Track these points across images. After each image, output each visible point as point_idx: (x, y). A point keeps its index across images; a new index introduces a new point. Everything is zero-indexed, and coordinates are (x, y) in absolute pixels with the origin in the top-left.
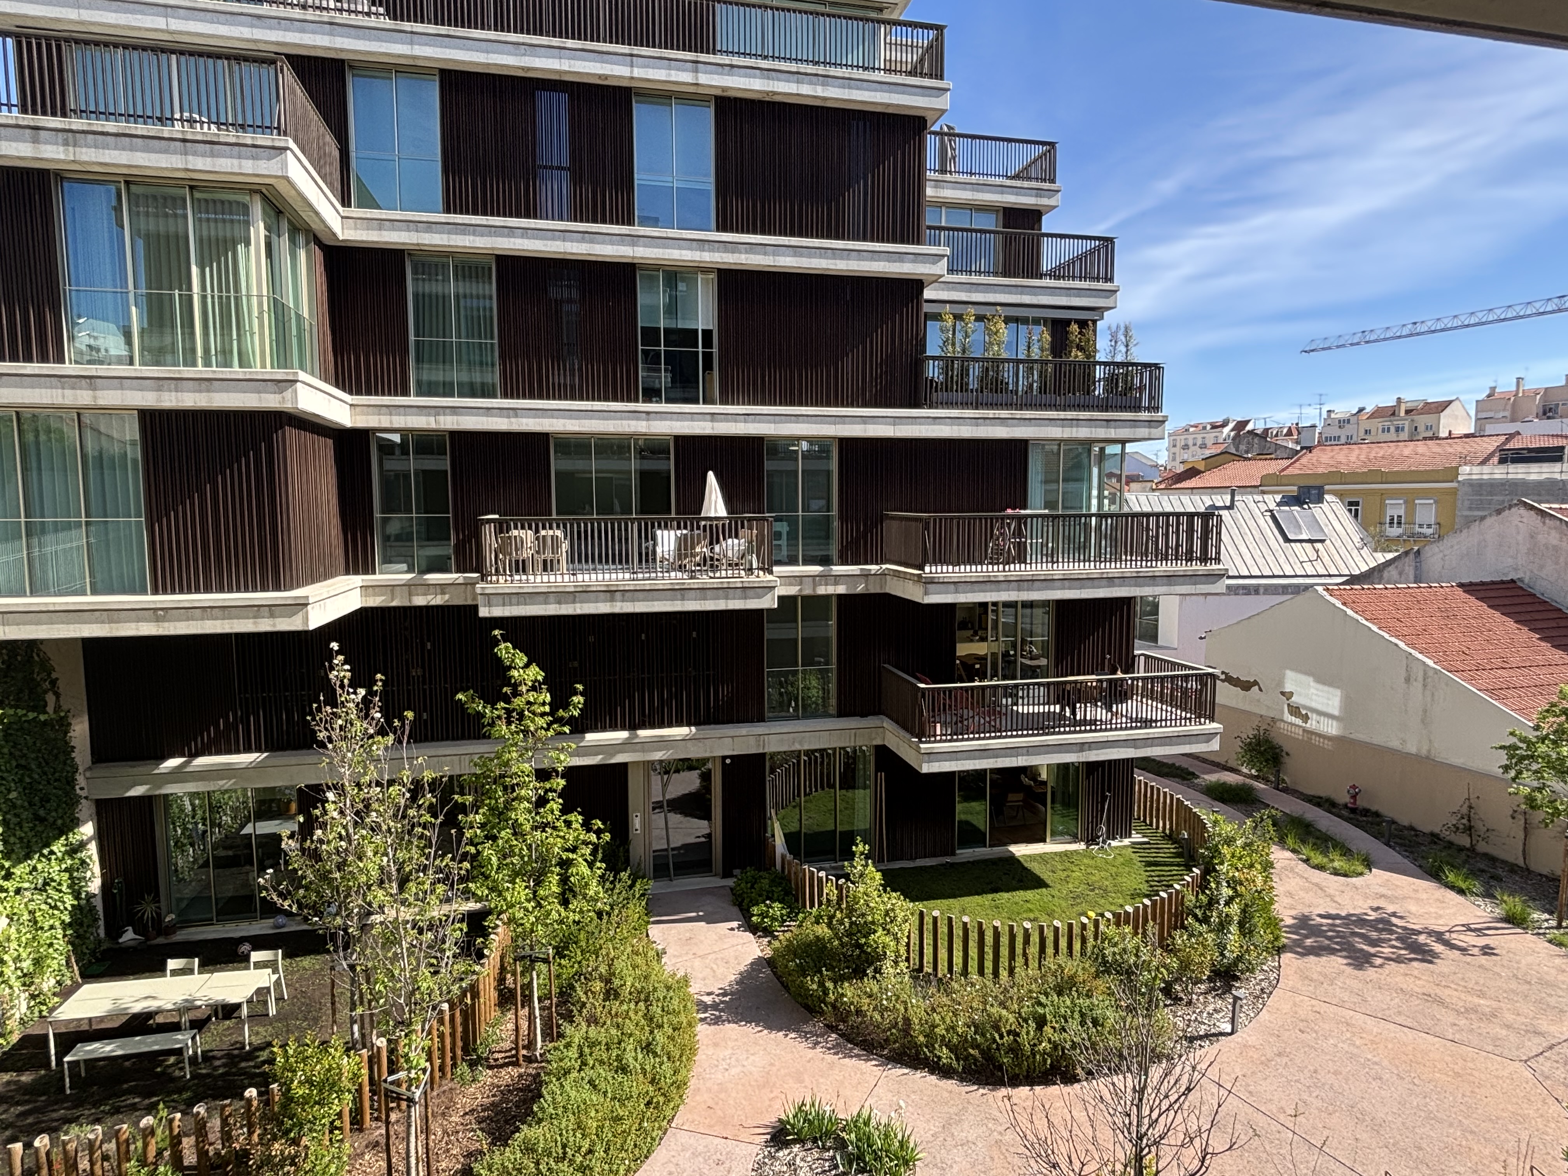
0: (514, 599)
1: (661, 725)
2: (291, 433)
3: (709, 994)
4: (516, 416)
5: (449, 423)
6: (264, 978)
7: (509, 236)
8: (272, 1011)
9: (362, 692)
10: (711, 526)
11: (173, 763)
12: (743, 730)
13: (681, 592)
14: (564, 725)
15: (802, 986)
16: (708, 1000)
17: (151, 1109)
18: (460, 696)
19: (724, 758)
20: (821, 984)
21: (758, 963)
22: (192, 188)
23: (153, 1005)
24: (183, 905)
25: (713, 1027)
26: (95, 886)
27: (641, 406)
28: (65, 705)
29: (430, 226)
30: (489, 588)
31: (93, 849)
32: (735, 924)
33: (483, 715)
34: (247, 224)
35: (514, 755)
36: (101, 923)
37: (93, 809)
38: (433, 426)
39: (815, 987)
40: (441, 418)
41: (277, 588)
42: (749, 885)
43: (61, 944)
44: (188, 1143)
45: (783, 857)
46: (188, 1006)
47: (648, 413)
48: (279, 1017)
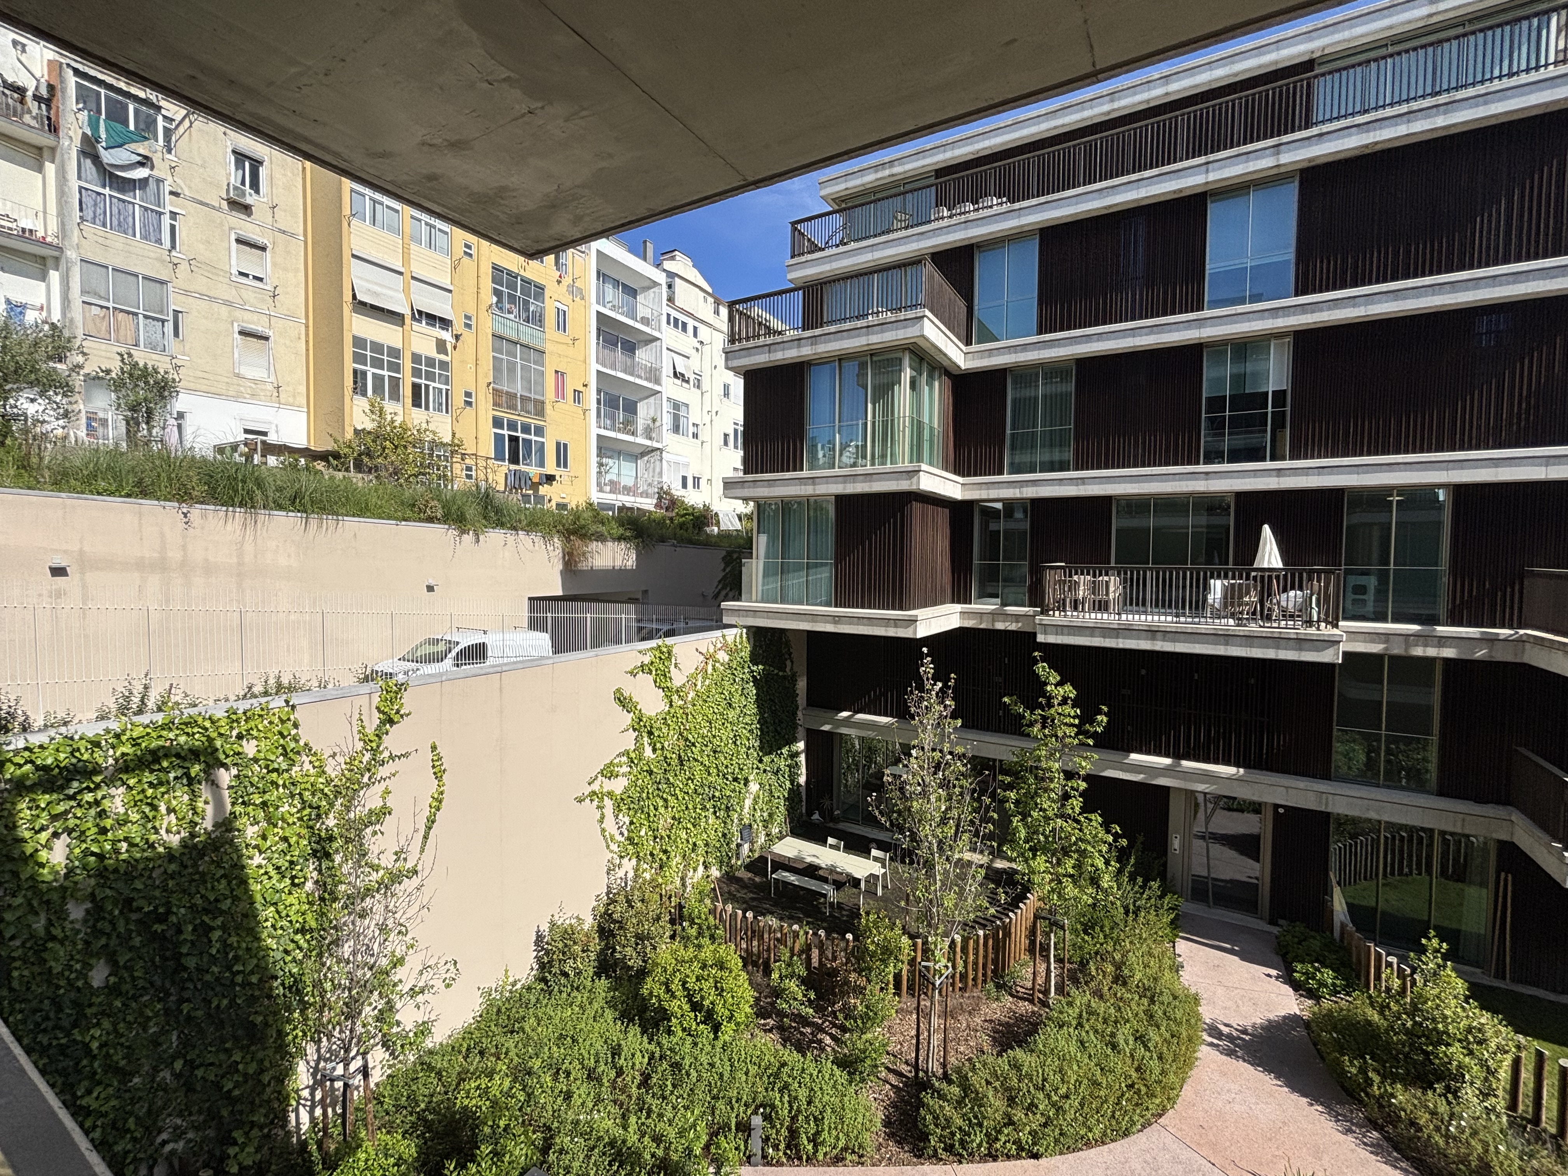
0: (1066, 630)
1: (1207, 760)
2: (917, 506)
3: (1226, 1025)
4: (1084, 484)
5: (1030, 492)
6: (877, 869)
7: (1087, 342)
8: (880, 892)
9: (940, 684)
10: (1262, 577)
11: (845, 714)
12: (1302, 783)
13: (1227, 638)
14: (1088, 738)
15: (1339, 1063)
16: (1225, 1030)
17: (799, 921)
18: (1006, 699)
19: (1276, 806)
20: (1363, 1070)
21: (1292, 1020)
22: (871, 355)
23: (817, 861)
24: (846, 806)
25: (1224, 1057)
26: (802, 780)
27: (1202, 468)
28: (795, 669)
29: (1025, 347)
30: (1046, 619)
31: (802, 758)
32: (1274, 972)
33: (1024, 717)
34: (900, 371)
35: (1044, 753)
36: (804, 803)
37: (805, 734)
38: (1018, 495)
39: (1354, 1070)
40: (1024, 490)
41: (901, 609)
42: (1296, 940)
43: (782, 808)
44: (815, 953)
45: (1343, 926)
46: (832, 870)
47: (1207, 473)
48: (883, 898)
